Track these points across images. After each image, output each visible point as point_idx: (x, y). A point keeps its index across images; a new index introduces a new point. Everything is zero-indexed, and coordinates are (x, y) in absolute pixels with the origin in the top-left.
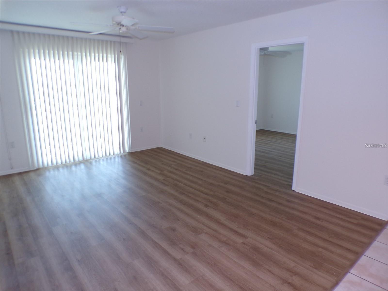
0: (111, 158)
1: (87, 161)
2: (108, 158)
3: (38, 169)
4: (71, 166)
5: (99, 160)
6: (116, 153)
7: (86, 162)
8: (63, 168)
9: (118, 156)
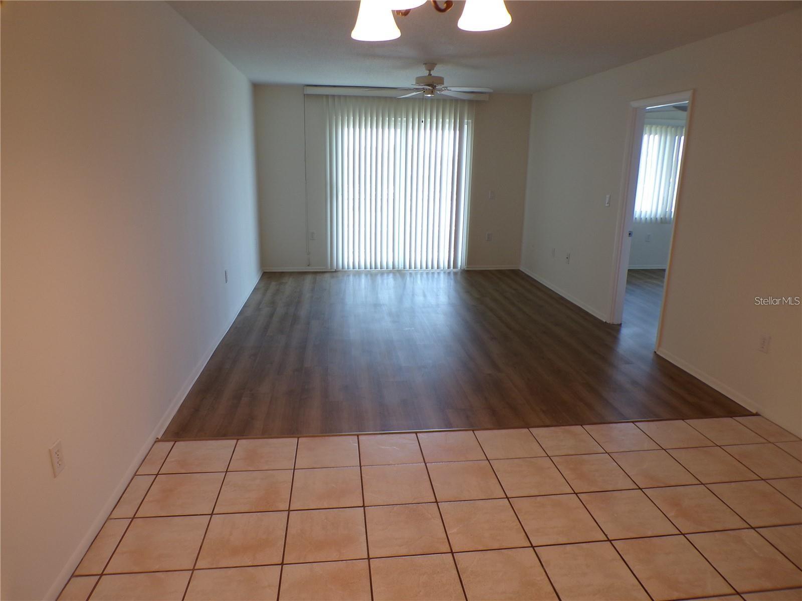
0: (433, 273)
1: (399, 271)
2: (430, 272)
3: (336, 271)
4: (376, 275)
5: (416, 274)
6: (441, 266)
7: (398, 273)
8: (366, 275)
9: (444, 272)
